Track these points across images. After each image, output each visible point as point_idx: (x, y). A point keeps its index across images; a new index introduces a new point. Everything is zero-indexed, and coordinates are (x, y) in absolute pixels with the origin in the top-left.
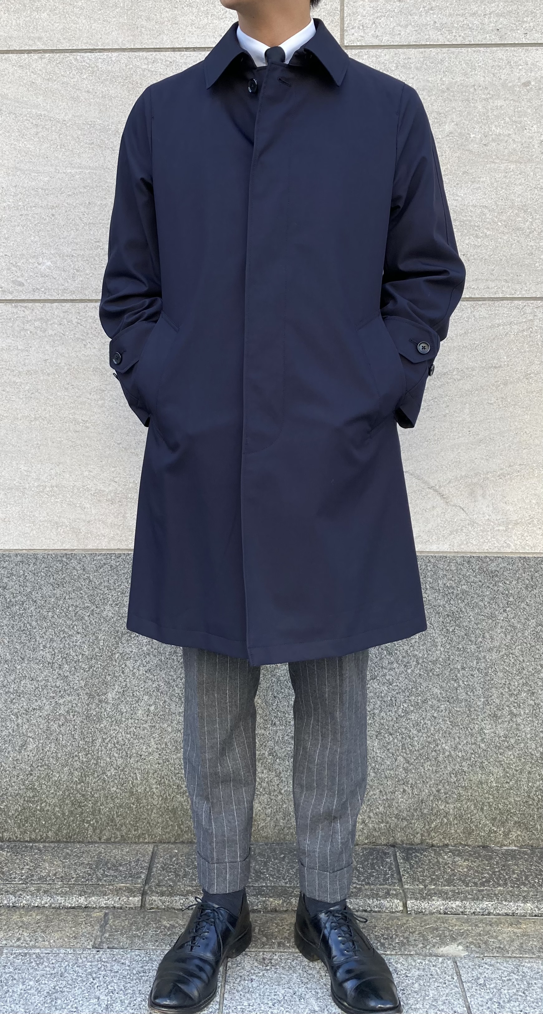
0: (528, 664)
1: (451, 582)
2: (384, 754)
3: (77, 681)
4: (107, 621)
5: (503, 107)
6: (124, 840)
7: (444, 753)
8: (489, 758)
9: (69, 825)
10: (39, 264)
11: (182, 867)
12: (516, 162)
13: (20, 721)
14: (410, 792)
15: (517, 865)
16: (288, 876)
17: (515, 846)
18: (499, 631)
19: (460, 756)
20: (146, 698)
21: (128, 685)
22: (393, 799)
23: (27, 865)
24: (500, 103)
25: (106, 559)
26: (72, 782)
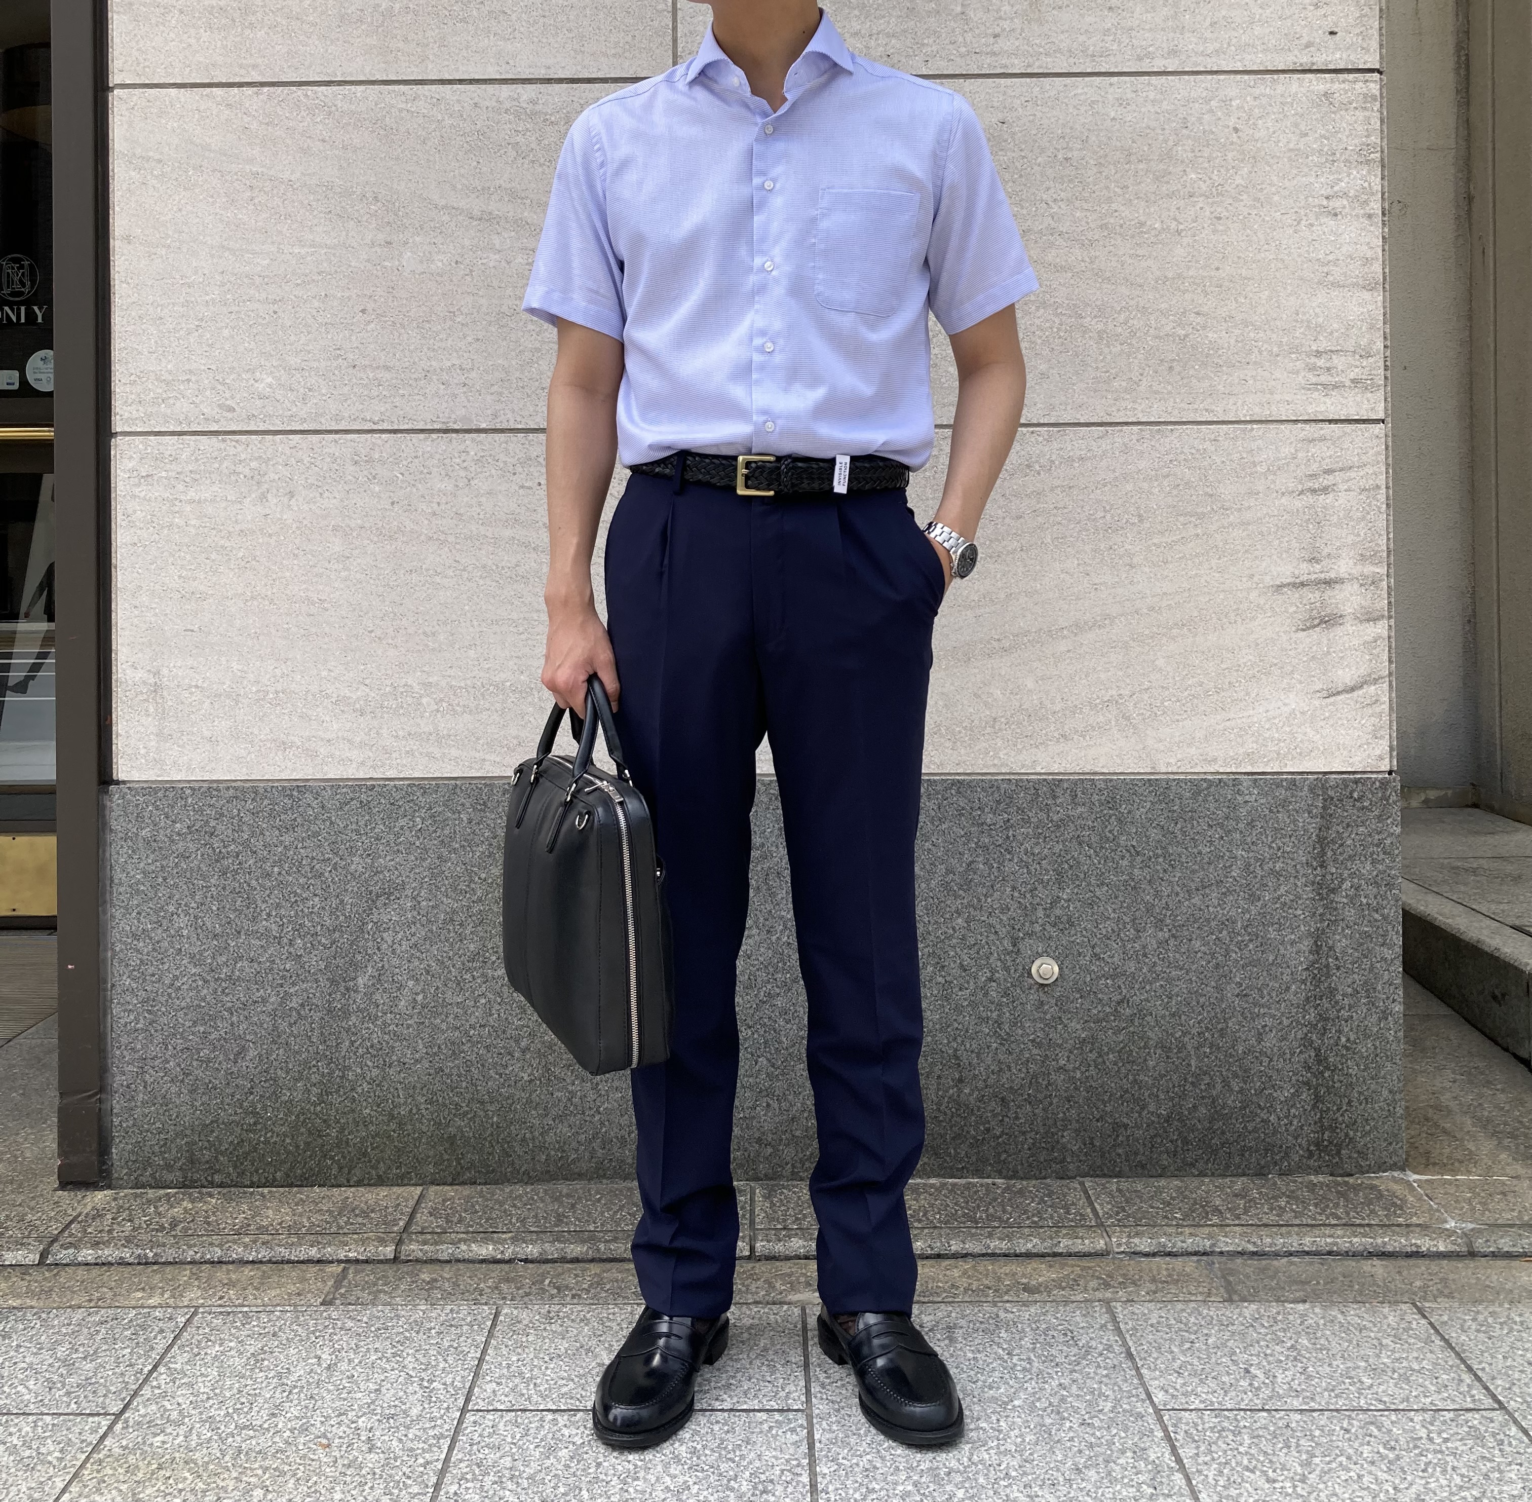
3: (314, 962)
4: (355, 878)
6: (381, 1182)
10: (257, 382)
13: (234, 1019)
14: (776, 1107)
20: (411, 983)
21: (386, 967)
22: (754, 1117)
23: (244, 1213)
25: (354, 792)
26: (309, 1102)
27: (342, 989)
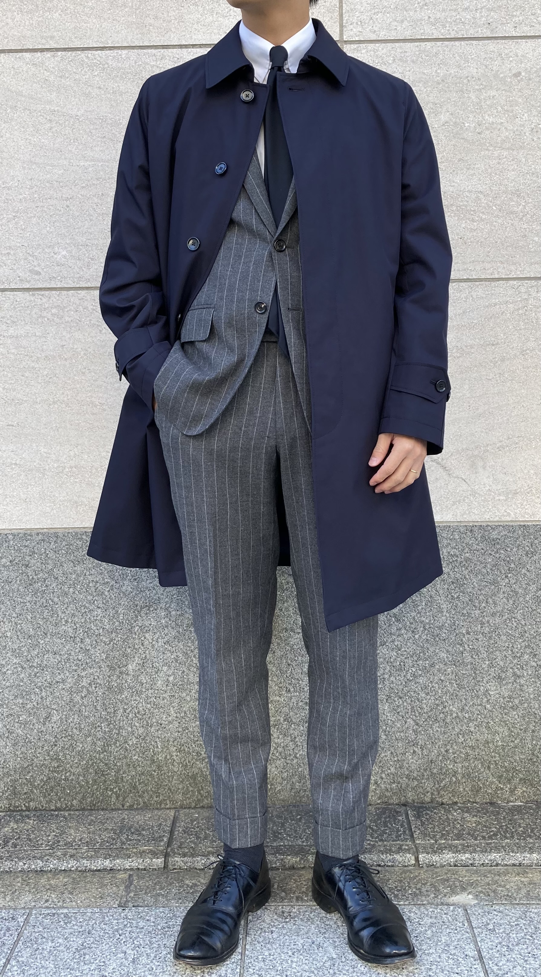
0: (530, 627)
1: (455, 550)
2: (394, 717)
3: (98, 654)
4: (126, 596)
5: (495, 97)
6: (146, 807)
7: (451, 715)
8: (494, 718)
9: (93, 794)
10: (55, 254)
11: (203, 829)
12: (508, 149)
13: (44, 694)
14: (420, 753)
15: (523, 819)
16: (304, 836)
17: (521, 802)
18: (501, 596)
19: (467, 717)
20: (165, 668)
21: (148, 657)
22: (404, 760)
23: (54, 831)
24: (492, 93)
26: (95, 751)
27: (117, 673)
